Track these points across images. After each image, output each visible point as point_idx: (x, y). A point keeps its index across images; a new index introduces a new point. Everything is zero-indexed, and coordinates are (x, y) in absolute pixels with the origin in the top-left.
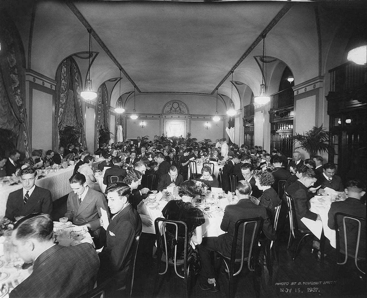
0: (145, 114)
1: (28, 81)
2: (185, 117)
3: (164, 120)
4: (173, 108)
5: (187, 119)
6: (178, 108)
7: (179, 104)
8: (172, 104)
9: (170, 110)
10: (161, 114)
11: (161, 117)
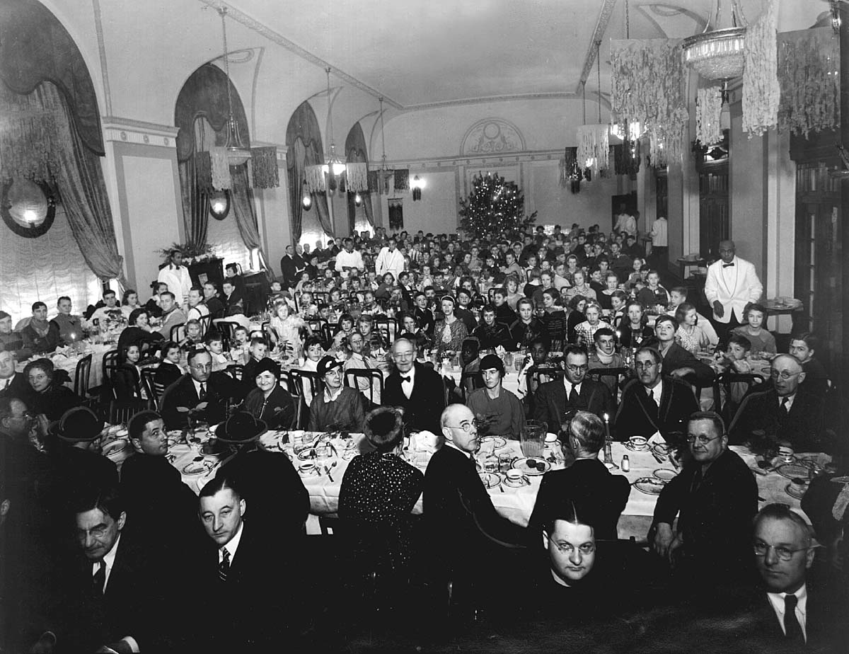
1: (110, 141)
2: (517, 159)
3: (464, 171)
4: (486, 140)
5: (522, 164)
6: (499, 137)
7: (501, 126)
8: (482, 128)
9: (478, 143)
10: (458, 157)
11: (458, 163)
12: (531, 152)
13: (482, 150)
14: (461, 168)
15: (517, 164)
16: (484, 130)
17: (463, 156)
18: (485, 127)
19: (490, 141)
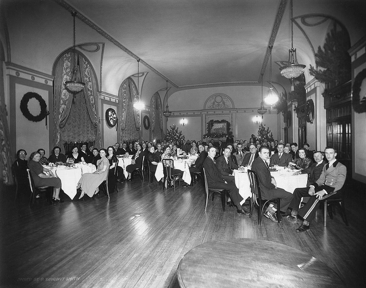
0: (185, 111)
1: (9, 75)
2: (230, 112)
3: (206, 116)
4: (216, 103)
5: (232, 114)
6: (222, 102)
7: (223, 97)
8: (214, 98)
9: (212, 105)
10: (203, 110)
11: (203, 113)
12: (237, 109)
13: (214, 107)
14: (204, 115)
15: (230, 114)
16: (215, 99)
17: (205, 110)
18: (216, 97)
19: (218, 103)
